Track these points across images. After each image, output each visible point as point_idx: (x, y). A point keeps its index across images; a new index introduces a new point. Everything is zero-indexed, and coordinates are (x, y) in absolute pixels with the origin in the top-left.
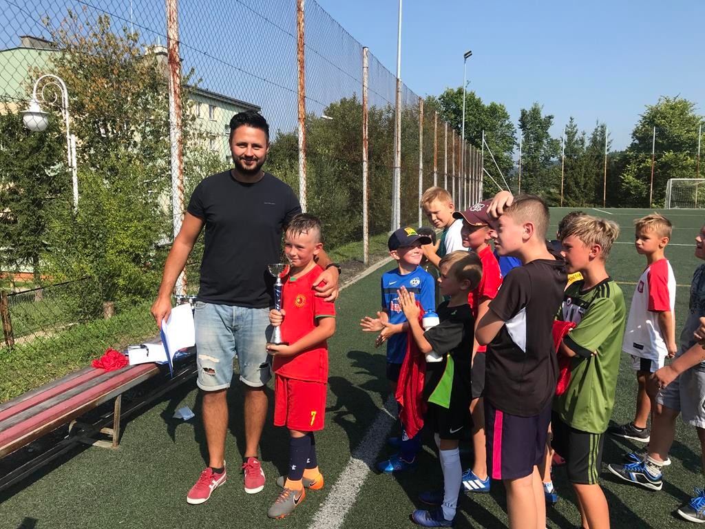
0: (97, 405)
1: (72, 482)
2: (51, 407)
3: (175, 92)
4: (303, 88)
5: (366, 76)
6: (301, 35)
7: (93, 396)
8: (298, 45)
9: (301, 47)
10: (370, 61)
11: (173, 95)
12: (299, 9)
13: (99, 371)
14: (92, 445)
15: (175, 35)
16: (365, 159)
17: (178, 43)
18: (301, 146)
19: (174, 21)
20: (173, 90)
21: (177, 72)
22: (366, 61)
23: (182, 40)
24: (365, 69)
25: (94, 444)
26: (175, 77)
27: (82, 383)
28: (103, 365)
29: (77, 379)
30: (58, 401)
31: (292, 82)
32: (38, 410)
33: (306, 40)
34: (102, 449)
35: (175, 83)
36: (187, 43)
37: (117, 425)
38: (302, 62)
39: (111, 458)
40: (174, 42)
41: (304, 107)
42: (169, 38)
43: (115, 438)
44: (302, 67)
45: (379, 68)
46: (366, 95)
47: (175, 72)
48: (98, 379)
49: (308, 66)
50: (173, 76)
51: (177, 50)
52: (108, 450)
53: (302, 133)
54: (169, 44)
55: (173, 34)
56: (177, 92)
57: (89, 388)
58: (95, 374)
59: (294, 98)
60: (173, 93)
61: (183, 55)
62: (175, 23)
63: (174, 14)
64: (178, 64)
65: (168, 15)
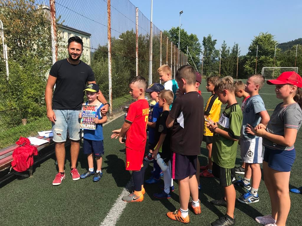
4: (110, 25)
8: (108, 5)
9: (109, 6)
10: (139, 14)
11: (53, 26)
16: (137, 56)
18: (109, 50)
20: (52, 23)
22: (137, 13)
24: (137, 17)
26: (53, 18)
30: (5, 157)
31: (105, 22)
33: (111, 4)
35: (53, 20)
38: (109, 13)
39: (29, 181)
41: (110, 33)
42: (50, 0)
44: (110, 15)
45: (143, 17)
46: (137, 29)
47: (53, 15)
49: (112, 15)
50: (53, 17)
51: (54, 6)
53: (109, 44)
56: (55, 24)
59: (106, 29)
60: (53, 25)
61: (57, 8)
64: (55, 12)
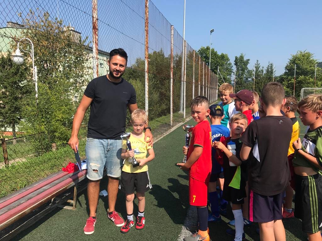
1: (57, 225)
4: (147, 43)
5: (172, 39)
6: (147, 18)
7: (66, 184)
9: (147, 24)
10: (174, 32)
11: (95, 44)
12: (146, 6)
13: (66, 173)
15: (96, 16)
16: (172, 77)
21: (97, 33)
22: (172, 32)
23: (99, 18)
24: (172, 36)
25: (64, 208)
27: (59, 178)
28: (67, 170)
29: (56, 176)
33: (149, 21)
34: (68, 210)
35: (95, 38)
36: (101, 20)
37: (75, 198)
39: (73, 214)
40: (96, 19)
41: (148, 52)
42: (93, 17)
43: (74, 204)
44: (147, 33)
46: (172, 48)
48: (66, 176)
49: (150, 32)
50: (95, 35)
51: (97, 23)
52: (71, 210)
53: (147, 64)
54: (93, 20)
56: (97, 42)
57: (63, 181)
62: (96, 10)
63: (96, 6)
64: (97, 29)
65: (93, 6)
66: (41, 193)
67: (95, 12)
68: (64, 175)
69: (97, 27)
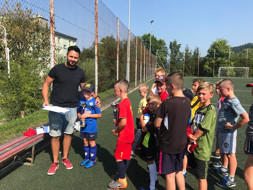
0: (26, 149)
1: (17, 178)
2: (9, 150)
3: (53, 33)
4: (97, 33)
5: (118, 29)
6: (96, 13)
7: (25, 146)
9: (96, 18)
10: (120, 23)
12: (96, 4)
13: (26, 137)
14: (23, 164)
15: (53, 12)
16: (118, 59)
17: (54, 15)
18: (96, 54)
19: (53, 7)
20: (52, 32)
21: (54, 26)
22: (118, 23)
23: (55, 14)
24: (118, 26)
25: (24, 164)
26: (53, 28)
27: (20, 141)
28: (27, 134)
29: (17, 140)
30: (12, 148)
31: (93, 30)
32: (5, 152)
33: (98, 15)
34: (27, 166)
35: (52, 30)
36: (57, 15)
37: (33, 157)
38: (97, 23)
39: (31, 169)
40: (52, 15)
41: (97, 39)
42: (50, 13)
43: (32, 161)
44: (97, 25)
45: (123, 26)
46: (118, 35)
47: (53, 26)
48: (26, 140)
49: (99, 24)
51: (53, 18)
52: (29, 166)
53: (96, 49)
54: (50, 16)
55: (52, 12)
57: (23, 143)
58: (24, 138)
59: (94, 36)
61: (56, 20)
62: (53, 8)
63: (53, 4)
64: (54, 23)
65: (50, 5)
66: (3, 153)
67: (52, 9)
68: (24, 139)
69: (54, 21)
